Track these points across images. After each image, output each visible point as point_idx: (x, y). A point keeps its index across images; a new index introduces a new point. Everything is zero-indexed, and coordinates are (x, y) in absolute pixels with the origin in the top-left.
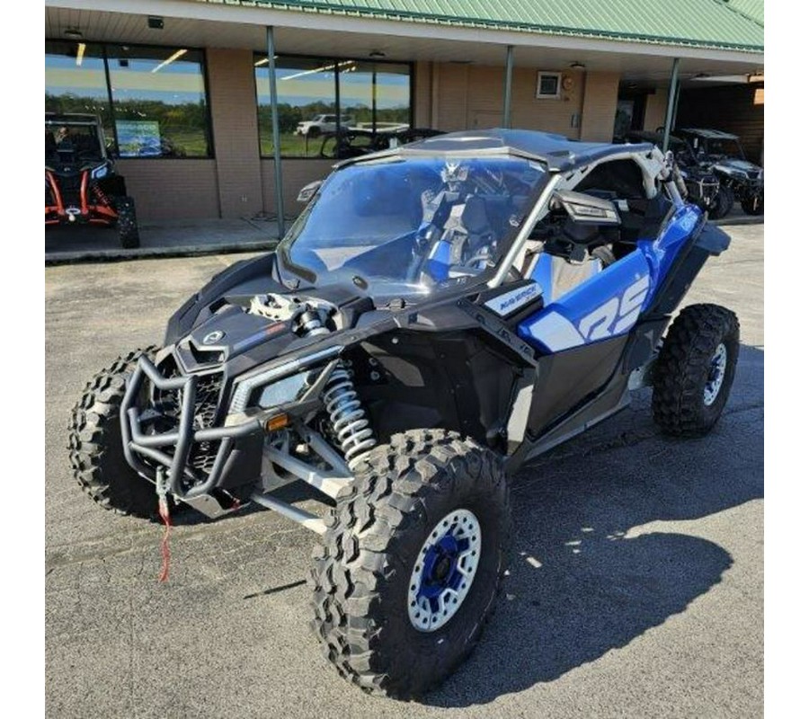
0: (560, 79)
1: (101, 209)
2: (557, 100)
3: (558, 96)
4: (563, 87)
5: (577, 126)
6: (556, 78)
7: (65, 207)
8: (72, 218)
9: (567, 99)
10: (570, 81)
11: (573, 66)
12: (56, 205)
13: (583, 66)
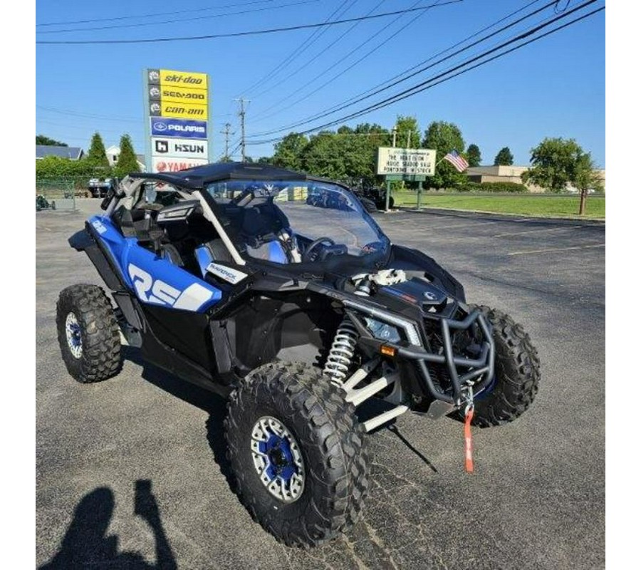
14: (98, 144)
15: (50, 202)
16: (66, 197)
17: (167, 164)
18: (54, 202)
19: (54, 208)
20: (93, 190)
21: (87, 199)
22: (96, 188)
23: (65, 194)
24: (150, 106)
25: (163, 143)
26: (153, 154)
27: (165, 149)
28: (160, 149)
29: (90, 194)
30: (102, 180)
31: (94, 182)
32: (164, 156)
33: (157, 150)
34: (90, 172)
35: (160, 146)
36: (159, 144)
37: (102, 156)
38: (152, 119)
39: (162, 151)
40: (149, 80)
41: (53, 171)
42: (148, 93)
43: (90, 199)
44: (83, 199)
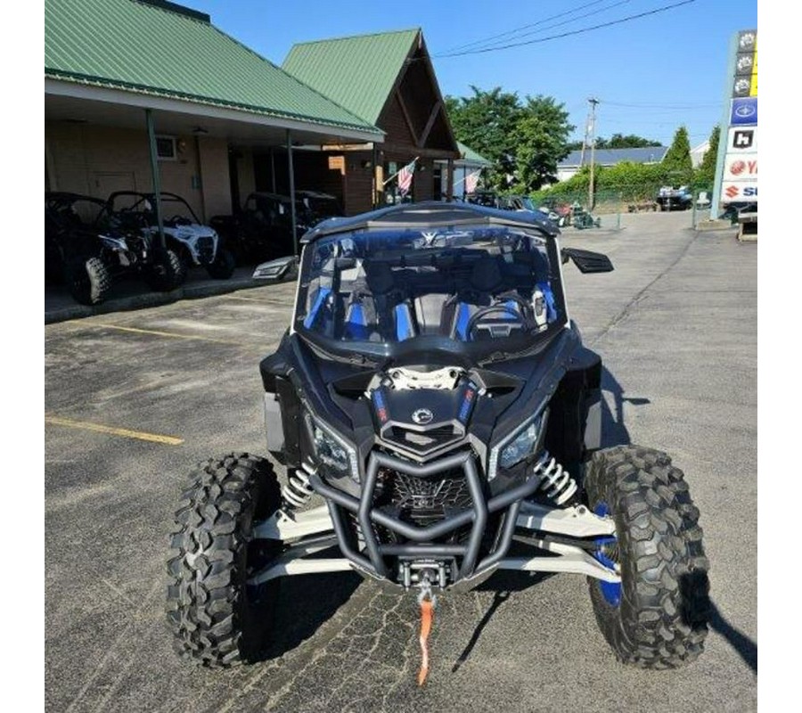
0: (174, 143)
2: (174, 162)
3: (175, 158)
4: (178, 150)
5: (198, 187)
6: (170, 141)
9: (184, 162)
10: (184, 144)
11: (195, 131)
13: (206, 132)
14: (681, 140)
15: (595, 219)
16: (630, 211)
17: (747, 164)
18: (599, 219)
19: (598, 226)
20: (661, 201)
21: (654, 213)
22: (666, 198)
23: (630, 207)
24: (735, 85)
25: (744, 134)
26: (729, 151)
27: (746, 142)
28: (739, 142)
29: (659, 207)
30: (677, 188)
31: (666, 191)
32: (743, 153)
33: (735, 145)
34: (664, 179)
35: (741, 138)
36: (740, 136)
37: (685, 157)
38: (734, 101)
39: (743, 146)
40: (740, 46)
41: (622, 180)
42: (734, 65)
43: (659, 213)
44: (651, 212)
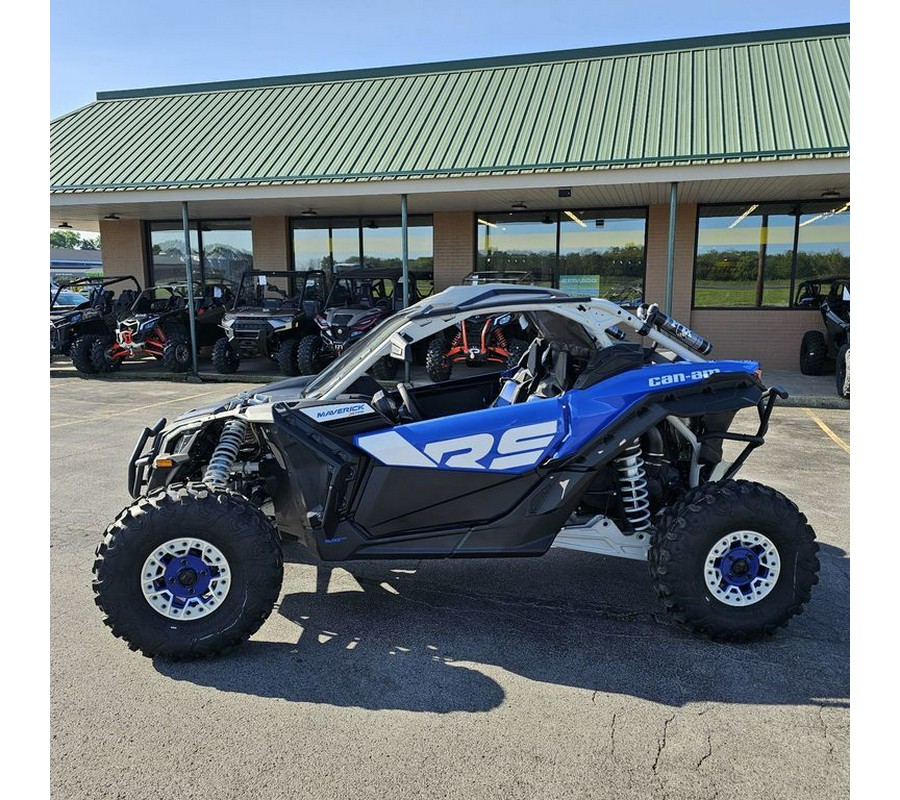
1: (499, 351)
7: (469, 347)
8: (472, 356)
12: (463, 345)
